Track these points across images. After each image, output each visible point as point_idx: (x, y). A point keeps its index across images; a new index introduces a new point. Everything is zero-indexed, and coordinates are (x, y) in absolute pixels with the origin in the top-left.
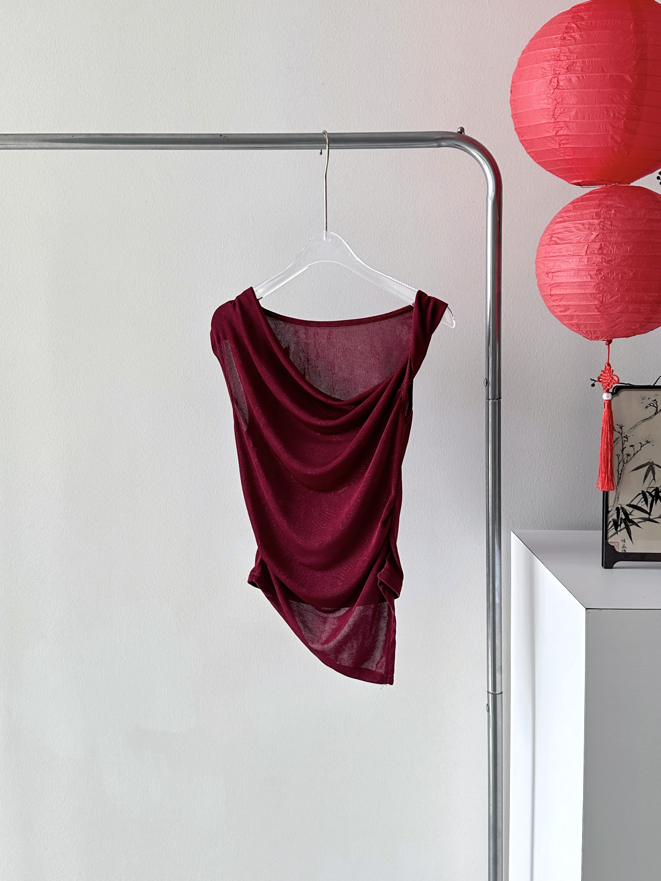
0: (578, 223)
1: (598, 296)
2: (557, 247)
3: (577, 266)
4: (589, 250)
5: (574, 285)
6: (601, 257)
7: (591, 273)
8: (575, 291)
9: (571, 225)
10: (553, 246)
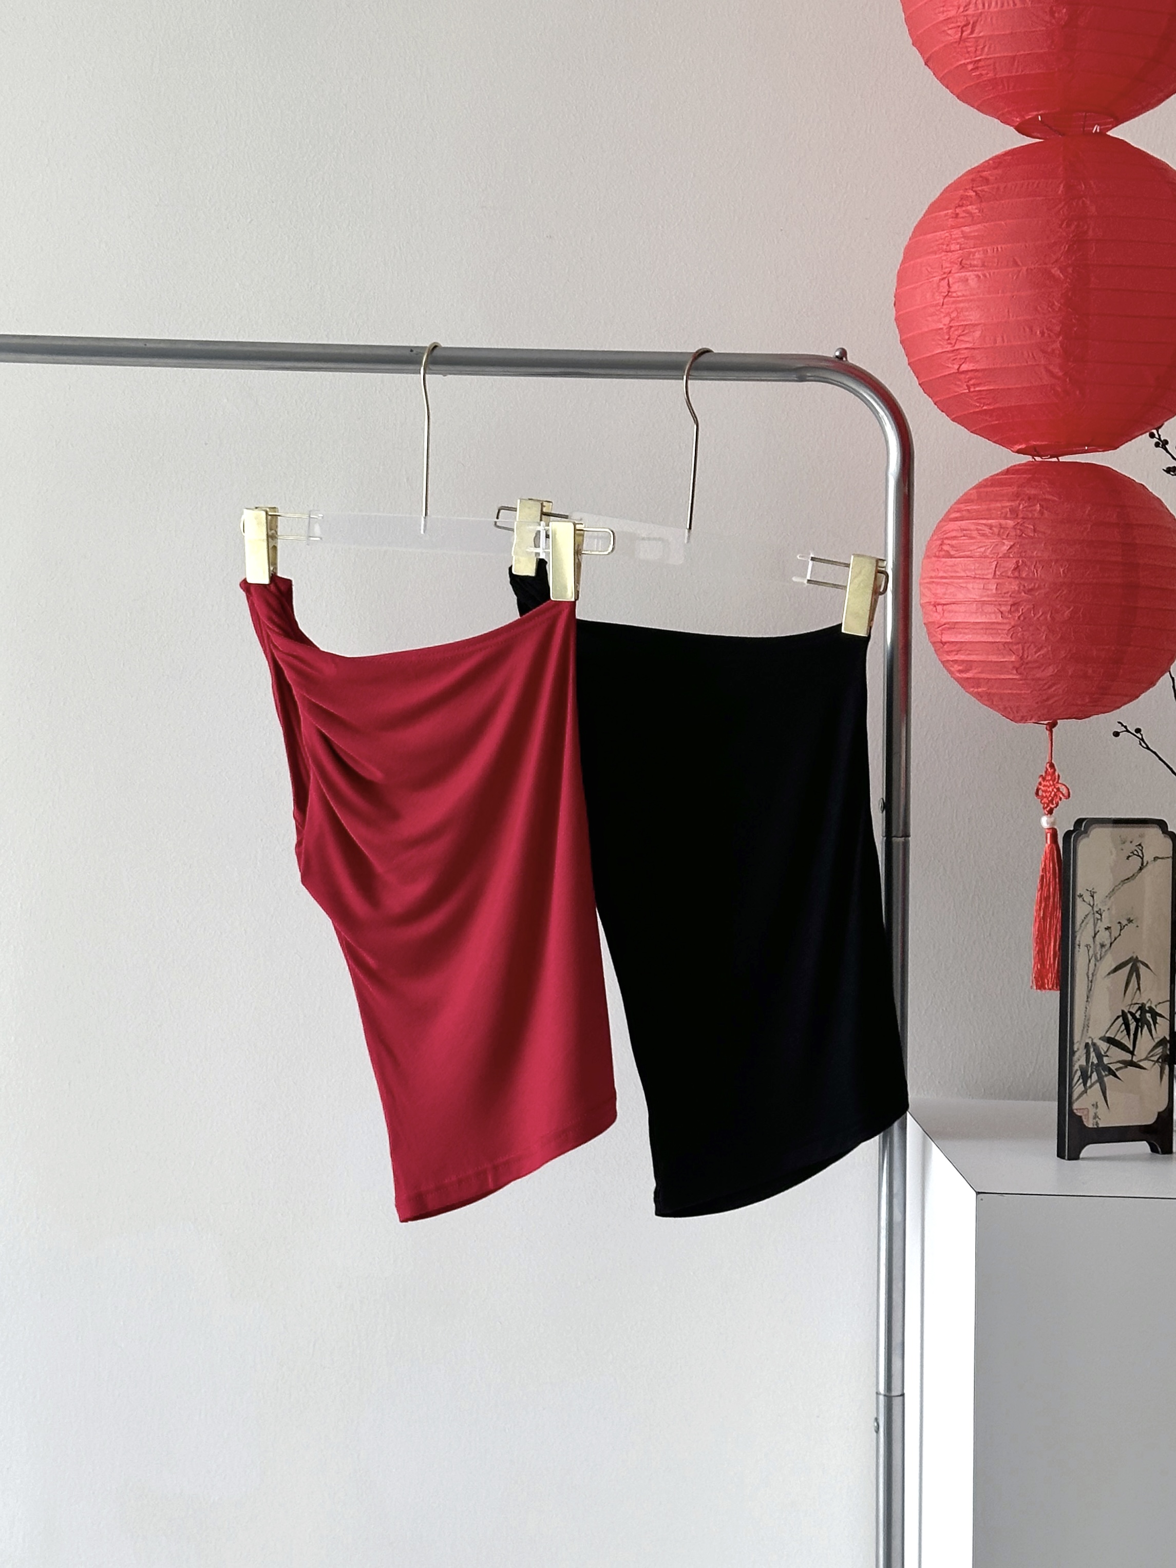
0: (984, 524)
1: (1015, 647)
2: (950, 561)
3: (982, 596)
4: (999, 571)
5: (977, 627)
6: (1018, 582)
7: (1003, 609)
8: (978, 638)
9: (973, 527)
10: (944, 560)
